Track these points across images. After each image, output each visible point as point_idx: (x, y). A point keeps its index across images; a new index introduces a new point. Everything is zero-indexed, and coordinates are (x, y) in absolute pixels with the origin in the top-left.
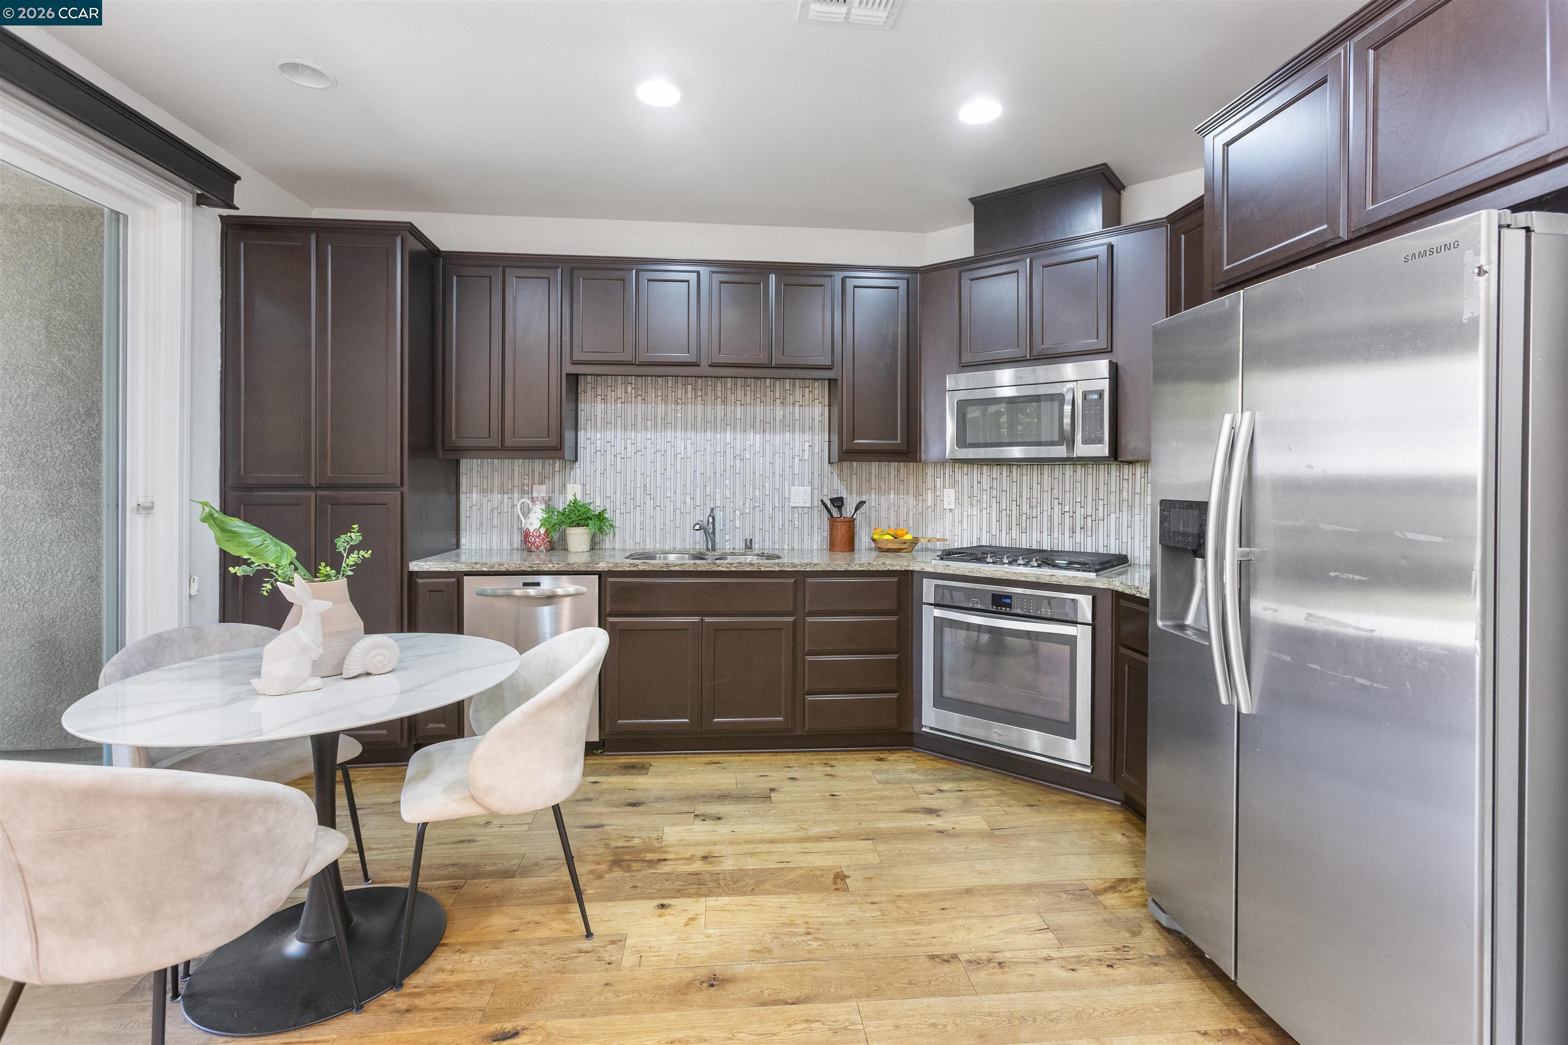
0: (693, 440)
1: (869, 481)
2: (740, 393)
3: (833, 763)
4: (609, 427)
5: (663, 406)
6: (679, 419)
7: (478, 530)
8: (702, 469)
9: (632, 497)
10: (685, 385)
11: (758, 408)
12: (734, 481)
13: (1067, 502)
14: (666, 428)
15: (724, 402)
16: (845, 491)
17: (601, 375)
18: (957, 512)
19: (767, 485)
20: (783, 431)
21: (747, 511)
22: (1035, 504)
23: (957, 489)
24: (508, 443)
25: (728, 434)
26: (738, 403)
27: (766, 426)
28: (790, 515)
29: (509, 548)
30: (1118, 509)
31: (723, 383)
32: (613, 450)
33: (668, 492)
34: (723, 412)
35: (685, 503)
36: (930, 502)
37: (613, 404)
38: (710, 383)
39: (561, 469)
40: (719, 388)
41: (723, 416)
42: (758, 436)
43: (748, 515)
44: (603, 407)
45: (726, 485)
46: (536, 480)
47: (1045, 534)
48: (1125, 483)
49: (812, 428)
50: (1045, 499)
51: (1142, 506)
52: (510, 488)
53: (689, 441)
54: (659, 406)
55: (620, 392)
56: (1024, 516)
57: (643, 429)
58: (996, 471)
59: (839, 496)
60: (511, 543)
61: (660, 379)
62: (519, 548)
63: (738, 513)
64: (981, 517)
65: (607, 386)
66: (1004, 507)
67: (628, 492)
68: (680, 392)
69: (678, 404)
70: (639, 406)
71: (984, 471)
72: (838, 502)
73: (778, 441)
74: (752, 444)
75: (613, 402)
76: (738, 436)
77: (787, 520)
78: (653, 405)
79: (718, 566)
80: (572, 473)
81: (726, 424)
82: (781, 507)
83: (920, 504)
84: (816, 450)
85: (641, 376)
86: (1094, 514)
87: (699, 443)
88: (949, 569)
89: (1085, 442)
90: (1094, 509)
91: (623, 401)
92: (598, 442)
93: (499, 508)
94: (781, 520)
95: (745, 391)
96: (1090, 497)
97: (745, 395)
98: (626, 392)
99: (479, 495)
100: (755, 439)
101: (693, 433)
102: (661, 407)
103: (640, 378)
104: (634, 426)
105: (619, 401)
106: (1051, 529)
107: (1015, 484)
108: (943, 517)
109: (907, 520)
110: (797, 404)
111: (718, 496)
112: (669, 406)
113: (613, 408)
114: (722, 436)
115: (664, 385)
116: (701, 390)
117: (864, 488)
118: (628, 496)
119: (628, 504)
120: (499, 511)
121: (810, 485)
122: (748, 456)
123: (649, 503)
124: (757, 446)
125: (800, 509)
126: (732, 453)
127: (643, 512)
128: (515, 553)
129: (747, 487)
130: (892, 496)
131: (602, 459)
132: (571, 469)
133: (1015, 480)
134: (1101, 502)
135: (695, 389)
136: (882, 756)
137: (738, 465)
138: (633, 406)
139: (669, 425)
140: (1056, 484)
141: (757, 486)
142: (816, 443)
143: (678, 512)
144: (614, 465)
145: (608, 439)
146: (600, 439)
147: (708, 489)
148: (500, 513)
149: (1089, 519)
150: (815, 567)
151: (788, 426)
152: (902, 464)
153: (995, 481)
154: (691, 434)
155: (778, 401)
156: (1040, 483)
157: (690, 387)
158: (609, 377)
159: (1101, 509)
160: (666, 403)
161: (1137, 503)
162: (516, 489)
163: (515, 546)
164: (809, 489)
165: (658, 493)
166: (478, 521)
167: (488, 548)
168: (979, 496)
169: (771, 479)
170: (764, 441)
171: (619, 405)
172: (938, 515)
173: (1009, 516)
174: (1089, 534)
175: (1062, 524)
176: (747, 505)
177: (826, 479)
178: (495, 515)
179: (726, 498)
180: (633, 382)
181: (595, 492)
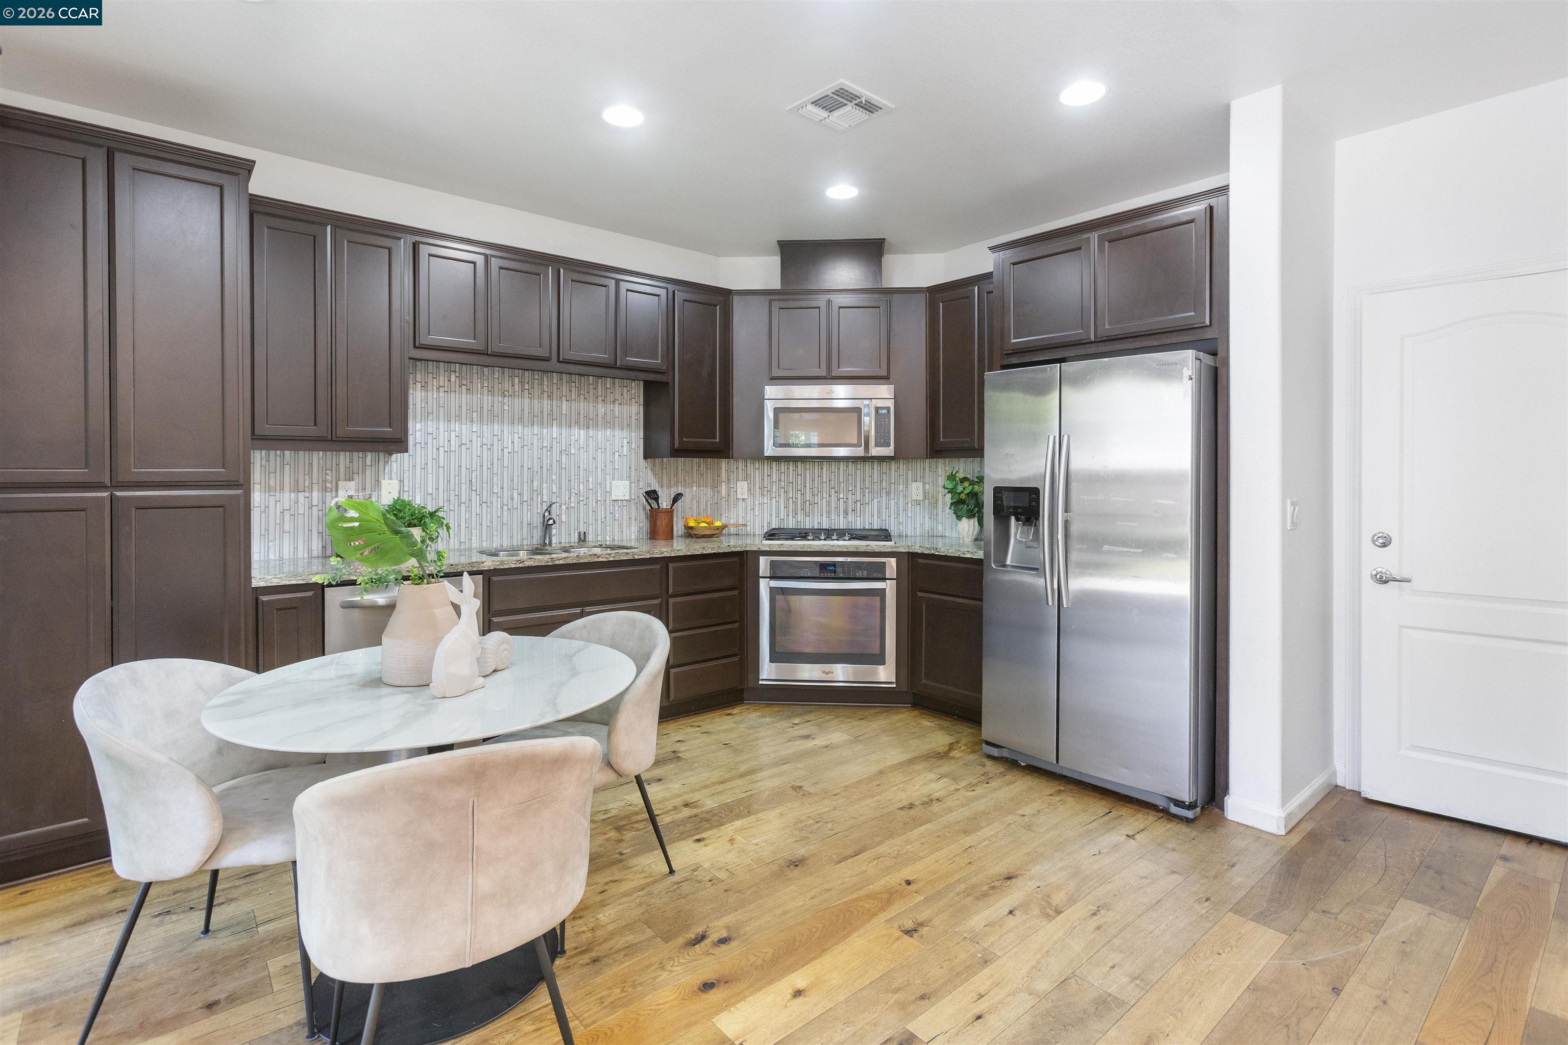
0: (520, 434)
1: (676, 475)
2: (565, 389)
3: (700, 724)
4: (430, 417)
5: (490, 397)
6: (506, 412)
7: (262, 537)
8: (530, 463)
9: (457, 494)
10: (512, 377)
11: (582, 404)
12: (560, 476)
13: (842, 490)
14: (493, 422)
15: (550, 397)
16: (657, 484)
17: (420, 360)
18: (749, 501)
19: (591, 480)
20: (606, 428)
21: (572, 505)
22: (816, 493)
23: (749, 482)
24: (340, 433)
25: (555, 429)
26: (564, 398)
27: (588, 422)
28: (611, 508)
29: (306, 556)
30: (879, 495)
31: (549, 377)
32: (435, 443)
33: (494, 488)
34: (549, 407)
35: (512, 499)
36: (724, 493)
37: (435, 392)
38: (536, 377)
39: (373, 463)
40: (546, 383)
41: (549, 410)
42: (582, 432)
43: (573, 509)
44: (423, 395)
45: (552, 480)
46: (342, 476)
47: (824, 516)
48: (884, 475)
49: (629, 425)
50: (825, 488)
51: (896, 492)
52: (307, 484)
53: (516, 435)
54: (485, 398)
55: (442, 380)
56: (808, 503)
57: (468, 421)
58: (783, 467)
59: (652, 489)
60: (310, 551)
61: (486, 369)
62: (320, 555)
63: (564, 507)
64: (771, 504)
65: (428, 373)
66: (791, 496)
67: (452, 487)
68: (506, 383)
69: (505, 396)
70: (464, 396)
71: (774, 467)
72: (652, 495)
73: (600, 437)
74: (576, 439)
75: (435, 390)
76: (564, 430)
77: (608, 513)
78: (479, 396)
79: (599, 557)
80: (387, 468)
81: (553, 419)
82: (603, 500)
83: (716, 495)
84: (633, 446)
85: (466, 364)
86: (862, 500)
87: (526, 437)
88: (783, 547)
89: (876, 445)
90: (862, 496)
91: (446, 390)
92: (418, 434)
93: (292, 510)
94: (603, 513)
95: (570, 387)
96: (858, 487)
97: (570, 391)
98: (449, 381)
99: (263, 495)
100: (579, 434)
101: (520, 426)
102: (487, 399)
103: (464, 367)
104: (459, 418)
105: (442, 389)
106: (829, 512)
107: (800, 477)
108: (736, 506)
109: (706, 510)
110: (617, 402)
111: (545, 491)
112: (496, 398)
113: (435, 396)
114: (549, 430)
115: (490, 375)
116: (528, 383)
117: (672, 481)
118: (452, 493)
119: (452, 502)
120: (292, 513)
121: (628, 479)
122: (573, 452)
123: (475, 500)
124: (582, 441)
125: (620, 502)
126: (558, 448)
127: (469, 510)
128: (315, 561)
129: (572, 481)
130: (694, 488)
131: (423, 453)
132: (386, 463)
133: (799, 473)
134: (867, 490)
135: (522, 382)
136: (728, 712)
137: (564, 460)
138: (457, 395)
139: (496, 418)
140: (833, 477)
141: (581, 480)
142: (633, 440)
143: (505, 508)
144: (437, 460)
145: (430, 431)
146: (421, 430)
147: (535, 484)
148: (294, 515)
149: (858, 503)
150: (678, 552)
151: (609, 423)
152: (702, 459)
153: (783, 474)
154: (518, 428)
155: (600, 399)
156: (820, 476)
157: (516, 380)
158: (430, 362)
159: (867, 495)
160: (493, 395)
161: (893, 490)
162: (315, 487)
163: (315, 553)
164: (627, 483)
165: (485, 489)
166: (263, 525)
167: (277, 558)
168: (769, 487)
169: (594, 474)
170: (588, 438)
171: (442, 394)
172: (732, 504)
173: (795, 503)
174: (859, 515)
175: (837, 508)
176: (572, 499)
177: (641, 473)
178: (287, 517)
179: (552, 493)
180: (457, 370)
181: (414, 489)
